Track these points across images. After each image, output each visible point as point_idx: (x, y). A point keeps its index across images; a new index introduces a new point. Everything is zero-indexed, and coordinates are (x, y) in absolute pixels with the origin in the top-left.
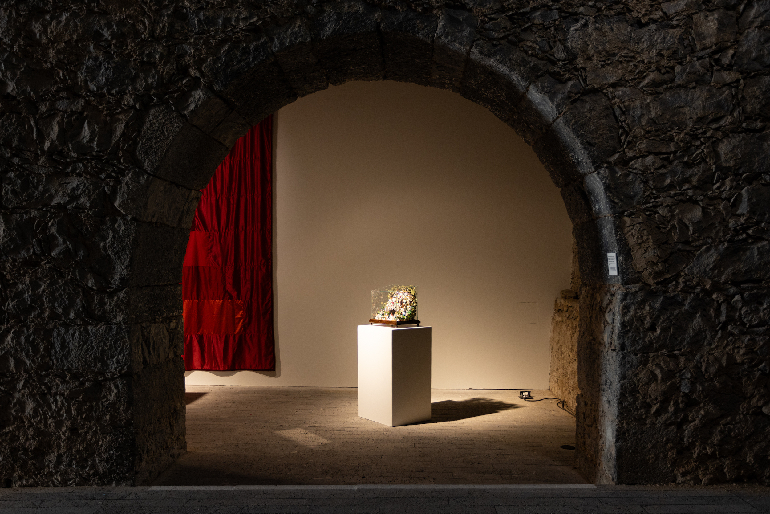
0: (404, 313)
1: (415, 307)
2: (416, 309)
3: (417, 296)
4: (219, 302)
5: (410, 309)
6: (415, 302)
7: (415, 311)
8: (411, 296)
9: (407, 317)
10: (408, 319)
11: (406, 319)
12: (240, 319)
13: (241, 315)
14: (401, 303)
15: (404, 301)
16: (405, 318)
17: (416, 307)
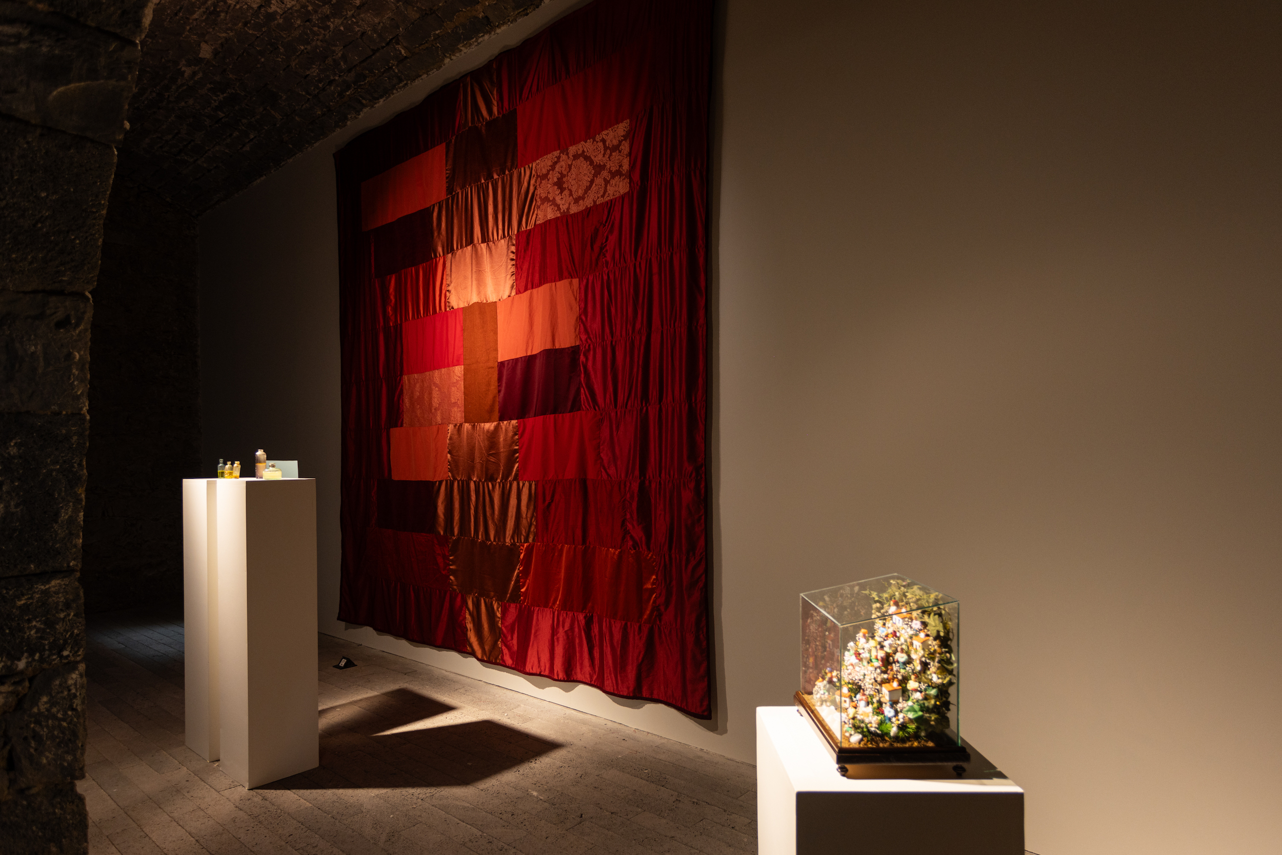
0: (888, 711)
1: (943, 691)
2: (952, 699)
3: (953, 644)
4: (614, 553)
5: (918, 696)
6: (945, 667)
7: (946, 705)
8: (931, 641)
9: (902, 727)
10: (903, 740)
11: (896, 738)
12: (652, 591)
13: (653, 584)
14: (887, 661)
15: (901, 657)
16: (893, 730)
17: (952, 690)
